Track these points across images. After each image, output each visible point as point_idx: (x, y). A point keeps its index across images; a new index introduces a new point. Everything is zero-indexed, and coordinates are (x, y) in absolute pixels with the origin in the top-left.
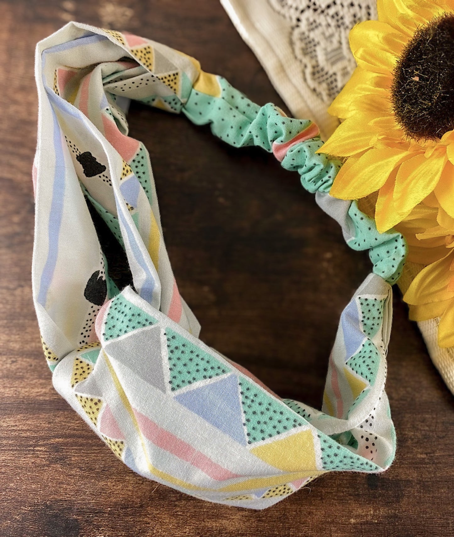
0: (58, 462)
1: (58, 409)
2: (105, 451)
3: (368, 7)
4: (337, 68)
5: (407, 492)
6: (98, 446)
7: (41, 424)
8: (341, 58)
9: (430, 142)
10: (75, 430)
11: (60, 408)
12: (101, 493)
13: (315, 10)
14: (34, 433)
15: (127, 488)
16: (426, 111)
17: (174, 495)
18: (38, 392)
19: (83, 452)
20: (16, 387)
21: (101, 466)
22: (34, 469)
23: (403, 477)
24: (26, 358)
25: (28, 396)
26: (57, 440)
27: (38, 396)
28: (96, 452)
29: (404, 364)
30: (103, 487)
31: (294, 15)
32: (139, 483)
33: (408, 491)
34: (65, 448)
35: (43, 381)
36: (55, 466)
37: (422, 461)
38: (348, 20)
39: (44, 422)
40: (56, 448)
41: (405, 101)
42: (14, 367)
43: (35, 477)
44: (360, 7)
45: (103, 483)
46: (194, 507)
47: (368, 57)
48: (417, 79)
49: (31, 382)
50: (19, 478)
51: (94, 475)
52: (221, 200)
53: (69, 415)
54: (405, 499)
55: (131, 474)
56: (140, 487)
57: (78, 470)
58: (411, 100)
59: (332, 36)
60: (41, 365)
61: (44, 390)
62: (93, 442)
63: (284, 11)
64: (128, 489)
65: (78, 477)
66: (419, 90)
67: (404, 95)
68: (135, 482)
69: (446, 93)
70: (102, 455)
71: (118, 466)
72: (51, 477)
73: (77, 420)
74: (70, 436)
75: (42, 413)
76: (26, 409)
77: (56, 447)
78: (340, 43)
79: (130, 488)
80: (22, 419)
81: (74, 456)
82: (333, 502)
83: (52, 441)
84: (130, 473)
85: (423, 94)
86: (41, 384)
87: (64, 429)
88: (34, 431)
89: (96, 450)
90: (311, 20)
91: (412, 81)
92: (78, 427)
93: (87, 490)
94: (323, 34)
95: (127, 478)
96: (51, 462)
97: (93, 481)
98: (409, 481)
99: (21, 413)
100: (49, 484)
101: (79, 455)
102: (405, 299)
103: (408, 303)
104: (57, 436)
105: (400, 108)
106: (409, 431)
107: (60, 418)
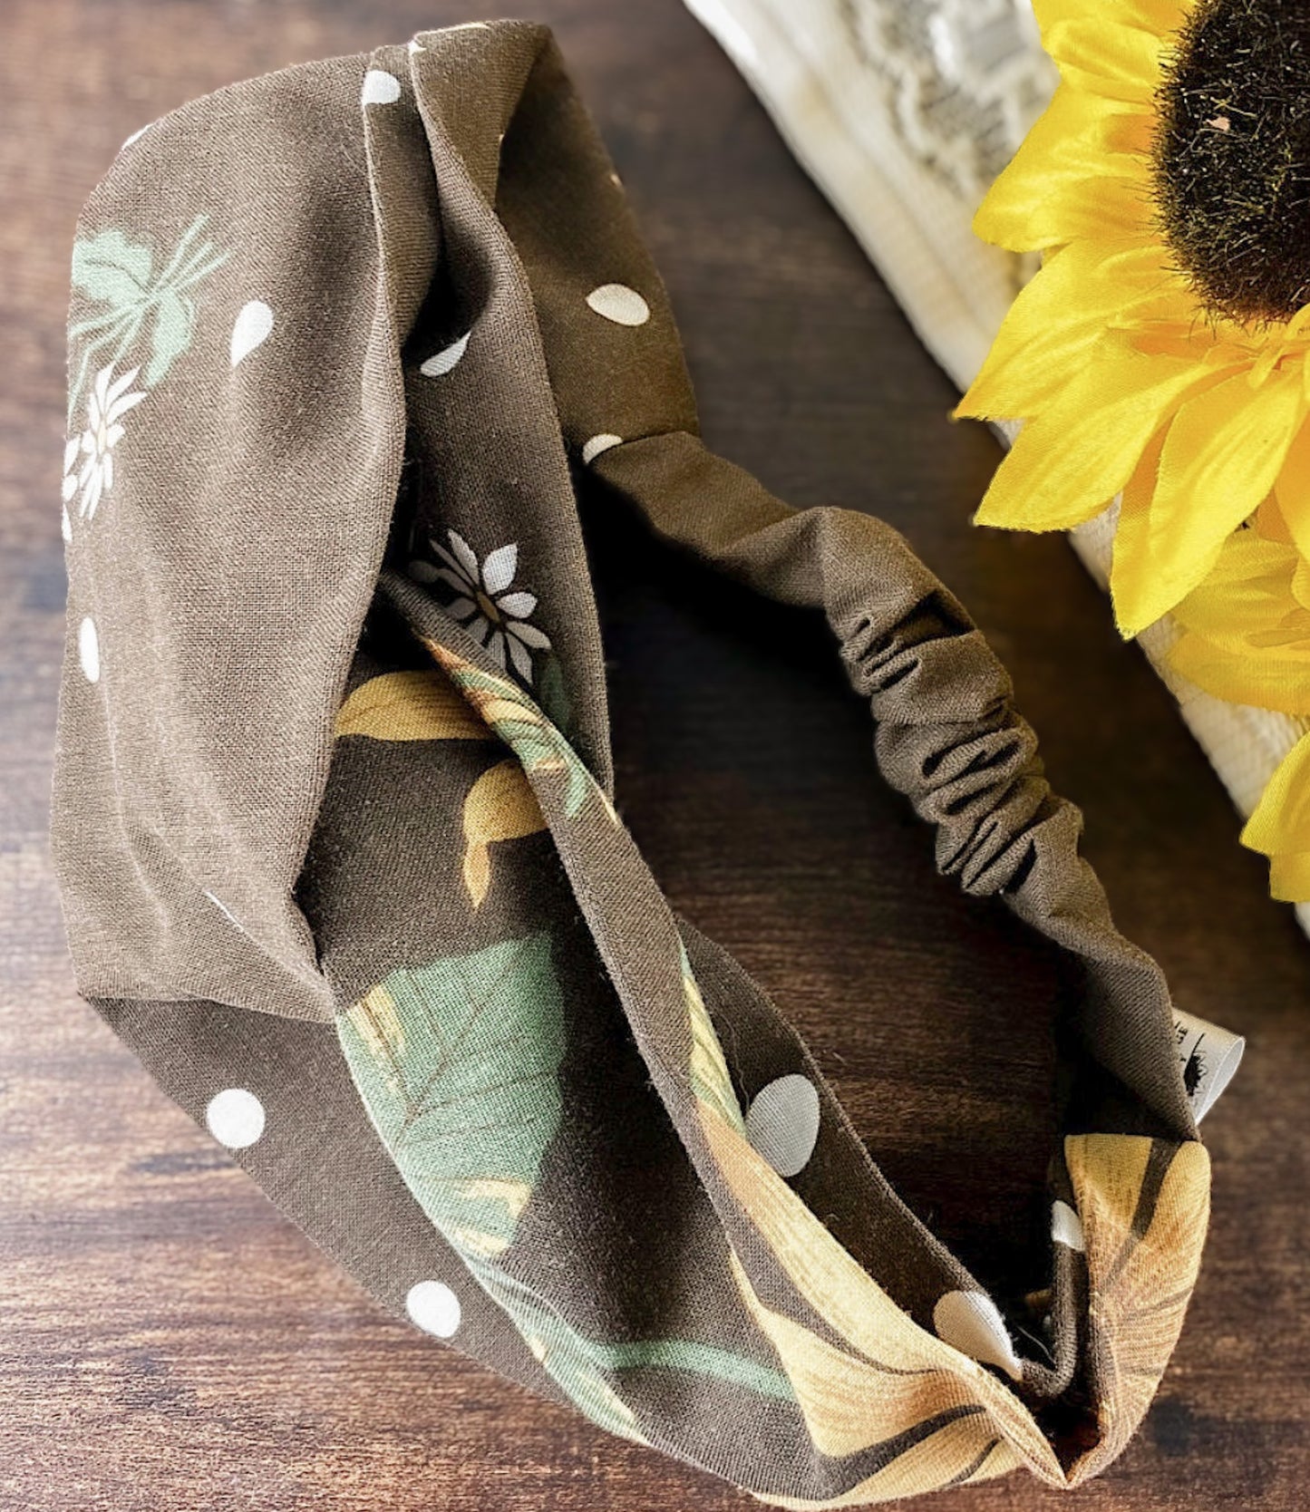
0: (153, 1406)
1: (146, 1237)
2: (303, 1363)
4: (1004, 83)
5: (1285, 1460)
6: (277, 1351)
7: (93, 1285)
10: (202, 1300)
11: (153, 1233)
12: (295, 1498)
14: (73, 1317)
15: (376, 1481)
16: (1252, 232)
17: (528, 1498)
18: (79, 1186)
19: (232, 1372)
20: (9, 1171)
21: (292, 1413)
22: (78, 1431)
23: (1271, 1411)
24: (38, 1076)
25: (51, 1198)
26: (148, 1334)
27: (80, 1196)
28: (274, 1367)
30: (299, 1480)
32: (413, 1464)
33: (1290, 1456)
34: (175, 1359)
35: (96, 1149)
36: (144, 1419)
39: (104, 1280)
40: (146, 1362)
41: (1191, 199)
43: (82, 1456)
45: (301, 1467)
47: (1081, 51)
48: (1223, 124)
49: (58, 1154)
50: (31, 1462)
51: (270, 1444)
53: (184, 1255)
54: (1280, 1483)
55: (388, 1436)
56: (420, 1476)
57: (218, 1430)
58: (1209, 194)
60: (86, 1100)
61: (98, 1178)
62: (263, 1336)
64: (382, 1482)
65: (218, 1452)
66: (1230, 160)
67: (1189, 177)
68: (403, 1460)
69: (1307, 172)
70: (294, 1377)
71: (345, 1410)
72: (132, 1456)
73: (208, 1270)
74: (187, 1322)
75: (97, 1252)
76: (48, 1240)
77: (145, 1359)
79: (389, 1480)
80: (33, 1274)
81: (204, 1383)
82: (1043, 1500)
83: (134, 1339)
84: (385, 1431)
85: (1243, 175)
86: (89, 1159)
87: (167, 1298)
88: (73, 1310)
89: (273, 1362)
91: (1211, 133)
92: (212, 1289)
93: (249, 1493)
95: (377, 1447)
96: (133, 1408)
97: (266, 1462)
98: (1289, 1423)
99: (30, 1255)
100: (130, 1478)
101: (220, 1380)
102: (1248, 838)
103: (1260, 849)
104: (148, 1324)
105: (1177, 222)
106: (1286, 1261)
107: (155, 1265)
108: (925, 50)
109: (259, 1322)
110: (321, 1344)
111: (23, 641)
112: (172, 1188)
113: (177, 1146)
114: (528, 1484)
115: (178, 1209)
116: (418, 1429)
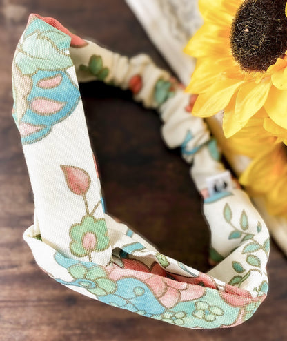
9: (258, 73)
16: (255, 52)
41: (240, 46)
48: (247, 30)
58: (244, 45)
66: (249, 38)
67: (239, 42)
69: (268, 39)
85: (253, 40)
91: (244, 32)
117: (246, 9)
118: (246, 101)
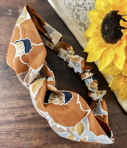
0: (18, 137)
3: (93, 4)
4: (86, 22)
8: (87, 19)
10: (22, 128)
11: (17, 122)
13: (79, 6)
14: (11, 130)
20: (5, 118)
21: (30, 137)
22: (12, 139)
24: (7, 109)
25: (8, 120)
27: (11, 119)
28: (28, 133)
29: (110, 103)
30: (31, 143)
31: (73, 8)
34: (19, 133)
35: (12, 115)
37: (117, 129)
38: (88, 8)
39: (13, 126)
40: (17, 133)
41: (104, 34)
42: (4, 112)
44: (91, 4)
46: (56, 146)
47: (94, 21)
48: (107, 28)
49: (9, 116)
51: (28, 140)
52: (57, 62)
53: (20, 124)
55: (38, 139)
59: (84, 13)
60: (11, 111)
63: (70, 7)
66: (107, 31)
67: (104, 32)
69: (114, 33)
73: (22, 125)
74: (20, 130)
75: (12, 124)
76: (8, 123)
78: (86, 15)
79: (38, 142)
83: (16, 131)
87: (19, 128)
90: (78, 9)
94: (81, 13)
96: (16, 137)
99: (7, 125)
101: (23, 135)
102: (109, 86)
103: (110, 87)
104: (17, 130)
105: (103, 36)
106: (113, 121)
107: (17, 125)
108: (79, 19)
109: (27, 130)
110: (32, 131)
111: (4, 72)
112: (19, 119)
113: (19, 115)
114: (50, 142)
115: (19, 120)
116: (40, 138)
117: (106, 19)
118: (106, 58)
